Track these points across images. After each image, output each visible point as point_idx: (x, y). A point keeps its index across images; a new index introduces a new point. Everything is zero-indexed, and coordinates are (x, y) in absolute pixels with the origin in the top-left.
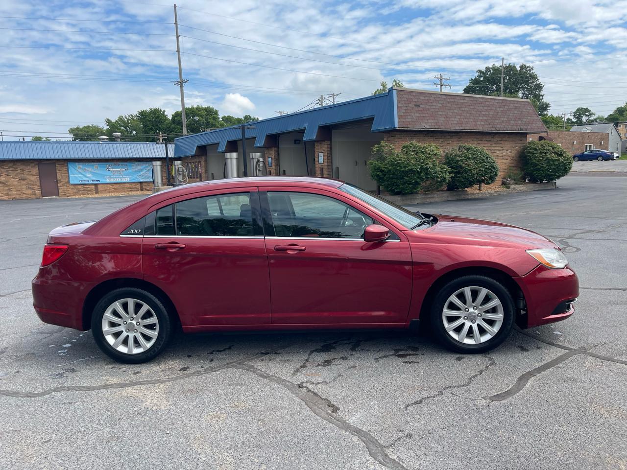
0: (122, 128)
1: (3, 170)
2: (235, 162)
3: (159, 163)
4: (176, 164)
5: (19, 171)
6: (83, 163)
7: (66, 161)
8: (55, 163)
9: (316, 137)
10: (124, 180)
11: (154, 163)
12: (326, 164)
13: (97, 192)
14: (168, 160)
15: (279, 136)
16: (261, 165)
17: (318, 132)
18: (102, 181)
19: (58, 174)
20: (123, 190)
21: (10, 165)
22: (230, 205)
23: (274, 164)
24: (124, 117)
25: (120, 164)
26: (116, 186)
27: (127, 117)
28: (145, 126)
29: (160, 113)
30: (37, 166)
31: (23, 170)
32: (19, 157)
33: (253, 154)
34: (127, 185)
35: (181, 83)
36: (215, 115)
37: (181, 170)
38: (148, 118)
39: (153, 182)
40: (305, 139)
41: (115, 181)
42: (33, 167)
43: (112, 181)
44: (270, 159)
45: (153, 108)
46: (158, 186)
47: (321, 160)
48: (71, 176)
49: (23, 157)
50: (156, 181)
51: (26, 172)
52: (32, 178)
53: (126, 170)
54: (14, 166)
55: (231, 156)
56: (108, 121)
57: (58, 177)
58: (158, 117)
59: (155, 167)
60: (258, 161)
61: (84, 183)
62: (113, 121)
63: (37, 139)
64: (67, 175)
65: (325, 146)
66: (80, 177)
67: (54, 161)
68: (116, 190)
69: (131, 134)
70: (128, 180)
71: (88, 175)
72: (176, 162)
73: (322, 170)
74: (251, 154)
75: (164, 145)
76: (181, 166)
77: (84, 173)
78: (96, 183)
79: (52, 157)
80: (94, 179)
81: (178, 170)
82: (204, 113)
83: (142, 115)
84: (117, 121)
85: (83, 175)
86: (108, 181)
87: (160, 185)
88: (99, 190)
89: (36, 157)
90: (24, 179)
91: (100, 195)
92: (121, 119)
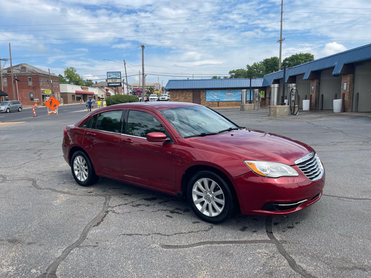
0: (255, 69)
1: (177, 94)
2: (276, 90)
3: (245, 90)
4: (255, 91)
5: (184, 94)
6: (213, 91)
7: (205, 90)
8: (200, 91)
9: (341, 71)
10: (232, 100)
11: (243, 90)
12: (348, 91)
13: (218, 106)
14: (251, 88)
15: (321, 72)
16: (294, 92)
17: (343, 68)
18: (221, 100)
19: (201, 96)
20: (232, 105)
21: (181, 91)
22: (270, 116)
23: (315, 90)
24: (257, 63)
25: (232, 91)
26: (228, 103)
27: (259, 63)
28: (267, 68)
29: (277, 59)
30: (192, 92)
31: (186, 94)
32: (184, 88)
33: (290, 84)
34: (234, 102)
35: (281, 41)
36: (311, 58)
37: (257, 94)
38: (269, 63)
39: (241, 101)
40: (333, 73)
41: (228, 100)
42: (190, 92)
43: (226, 100)
44: (313, 87)
45: (273, 57)
46: (243, 104)
47: (345, 88)
48: (207, 97)
49: (186, 88)
50: (243, 101)
51: (187, 95)
52: (190, 98)
53: (234, 94)
54: (183, 92)
55: (274, 86)
56: (248, 66)
57: (201, 98)
58: (275, 62)
59: (243, 92)
60: (293, 89)
61: (212, 101)
62: (251, 66)
63: (215, 78)
64: (205, 97)
65: (348, 78)
66: (211, 98)
67: (200, 90)
68: (228, 105)
69: (259, 73)
70: (235, 100)
71: (215, 97)
72: (255, 90)
73: (344, 94)
74: (288, 84)
75: (250, 80)
76: (258, 92)
77: (213, 96)
78: (218, 101)
79: (199, 87)
80: (218, 99)
81: (256, 94)
82: (304, 57)
83: (266, 61)
84: (253, 66)
85: (212, 96)
86: (224, 100)
87: (244, 103)
88: (219, 105)
89: (192, 87)
90: (186, 99)
91: (220, 108)
92: (255, 64)
